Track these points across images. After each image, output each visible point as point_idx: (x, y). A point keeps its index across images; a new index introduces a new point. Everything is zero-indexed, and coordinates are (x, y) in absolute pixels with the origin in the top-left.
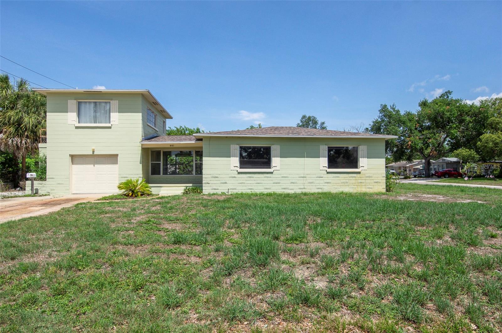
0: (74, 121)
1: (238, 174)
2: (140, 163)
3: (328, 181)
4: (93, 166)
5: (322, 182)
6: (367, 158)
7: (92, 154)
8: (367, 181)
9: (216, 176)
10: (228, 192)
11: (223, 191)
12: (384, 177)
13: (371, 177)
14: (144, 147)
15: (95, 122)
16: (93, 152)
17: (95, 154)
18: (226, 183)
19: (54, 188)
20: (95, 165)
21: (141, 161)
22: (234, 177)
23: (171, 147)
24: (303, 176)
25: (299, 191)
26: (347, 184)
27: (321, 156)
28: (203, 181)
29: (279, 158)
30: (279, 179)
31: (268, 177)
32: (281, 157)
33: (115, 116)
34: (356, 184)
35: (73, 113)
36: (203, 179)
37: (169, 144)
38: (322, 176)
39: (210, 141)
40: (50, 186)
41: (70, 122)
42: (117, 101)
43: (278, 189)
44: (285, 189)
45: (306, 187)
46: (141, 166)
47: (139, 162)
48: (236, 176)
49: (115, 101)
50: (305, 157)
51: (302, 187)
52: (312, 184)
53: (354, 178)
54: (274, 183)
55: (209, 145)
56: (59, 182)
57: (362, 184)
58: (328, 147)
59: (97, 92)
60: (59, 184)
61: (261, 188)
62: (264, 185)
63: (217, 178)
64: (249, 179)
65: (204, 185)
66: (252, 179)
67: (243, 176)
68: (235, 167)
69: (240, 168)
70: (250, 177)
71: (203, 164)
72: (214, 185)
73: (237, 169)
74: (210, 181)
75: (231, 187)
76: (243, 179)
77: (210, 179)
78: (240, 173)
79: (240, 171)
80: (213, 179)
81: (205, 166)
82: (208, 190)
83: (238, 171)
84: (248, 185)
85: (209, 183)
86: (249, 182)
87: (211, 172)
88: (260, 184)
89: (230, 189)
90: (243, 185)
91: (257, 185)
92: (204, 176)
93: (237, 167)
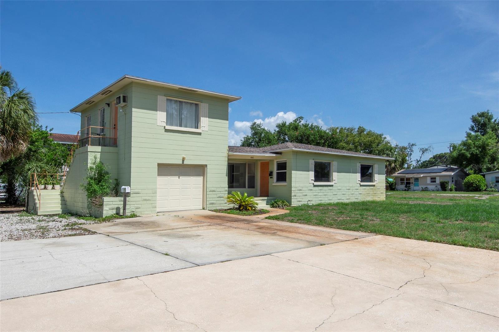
0: (164, 122)
1: (314, 187)
2: (226, 176)
3: (360, 192)
4: (178, 178)
6: (378, 174)
7: (181, 163)
8: (378, 192)
9: (301, 188)
10: (308, 203)
11: (304, 203)
12: (384, 189)
13: (380, 189)
14: (230, 158)
15: (181, 126)
16: (183, 160)
17: (184, 163)
18: (306, 195)
19: (140, 206)
20: (180, 177)
21: (227, 173)
22: (312, 190)
23: (252, 159)
24: (348, 188)
27: (357, 172)
30: (336, 191)
32: (338, 172)
33: (205, 121)
34: (373, 195)
35: (163, 113)
37: (250, 155)
38: (358, 188)
39: (297, 155)
40: (134, 203)
41: (159, 123)
42: (208, 104)
43: (335, 200)
44: (339, 199)
45: (350, 197)
46: (227, 178)
47: (225, 174)
48: (312, 188)
49: (206, 104)
51: (348, 198)
52: (353, 195)
53: (372, 190)
54: (334, 195)
55: (296, 159)
56: (145, 198)
57: (376, 195)
58: (361, 165)
59: (190, 92)
60: (145, 200)
61: (326, 199)
62: (328, 196)
63: (301, 190)
64: (320, 191)
65: (292, 197)
66: (322, 191)
67: (317, 188)
68: (312, 180)
69: (315, 181)
70: (321, 190)
71: (291, 178)
72: (298, 197)
73: (313, 182)
74: (296, 194)
75: (310, 199)
76: (317, 191)
77: (297, 192)
78: (315, 186)
79: (315, 184)
80: (299, 191)
81: (293, 180)
82: (295, 203)
83: (313, 184)
84: (320, 197)
85: (295, 196)
86: (320, 194)
87: (297, 185)
88: (326, 196)
89: (309, 201)
90: (317, 197)
91: (325, 196)
92: (293, 189)
93: (313, 180)
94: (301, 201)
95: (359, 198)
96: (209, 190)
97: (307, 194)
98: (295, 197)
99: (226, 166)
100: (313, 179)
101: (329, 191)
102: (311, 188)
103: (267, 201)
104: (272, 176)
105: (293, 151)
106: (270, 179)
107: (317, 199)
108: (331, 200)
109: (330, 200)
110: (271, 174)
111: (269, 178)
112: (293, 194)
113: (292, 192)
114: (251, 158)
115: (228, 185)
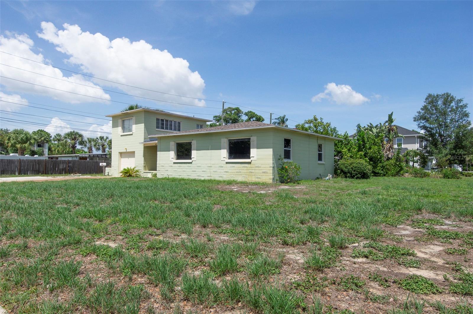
2: (143, 157)
3: (226, 170)
5: (222, 171)
6: (257, 149)
7: (126, 151)
8: (257, 171)
9: (163, 165)
11: (166, 176)
12: (271, 167)
13: (260, 167)
14: (145, 146)
18: (167, 170)
20: (129, 158)
21: (144, 155)
22: (172, 166)
23: (156, 145)
24: (209, 165)
25: (207, 178)
26: (240, 174)
27: (222, 148)
29: (196, 151)
30: (196, 168)
31: (189, 167)
32: (197, 150)
33: (134, 127)
34: (247, 174)
35: (121, 127)
36: (157, 167)
37: (154, 143)
38: (222, 165)
39: (160, 140)
41: (120, 133)
43: (193, 176)
44: (199, 176)
45: (211, 175)
50: (209, 150)
51: (209, 175)
52: (216, 173)
53: (246, 168)
54: (193, 171)
55: (160, 143)
57: (252, 174)
58: (229, 140)
60: (115, 169)
61: (185, 175)
62: (187, 172)
64: (179, 168)
66: (181, 168)
67: (176, 165)
68: (172, 158)
69: (176, 159)
70: (180, 166)
72: (162, 172)
73: (174, 160)
74: (160, 169)
75: (170, 174)
76: (176, 168)
77: (160, 167)
78: (175, 163)
80: (162, 167)
82: (159, 176)
84: (179, 172)
86: (179, 170)
87: (161, 162)
88: (185, 172)
90: (176, 172)
91: (183, 172)
92: (158, 165)
93: (174, 158)
95: (224, 176)
97: (168, 169)
98: (159, 171)
99: (143, 151)
107: (176, 174)
108: (190, 176)
109: (188, 176)
112: (158, 169)
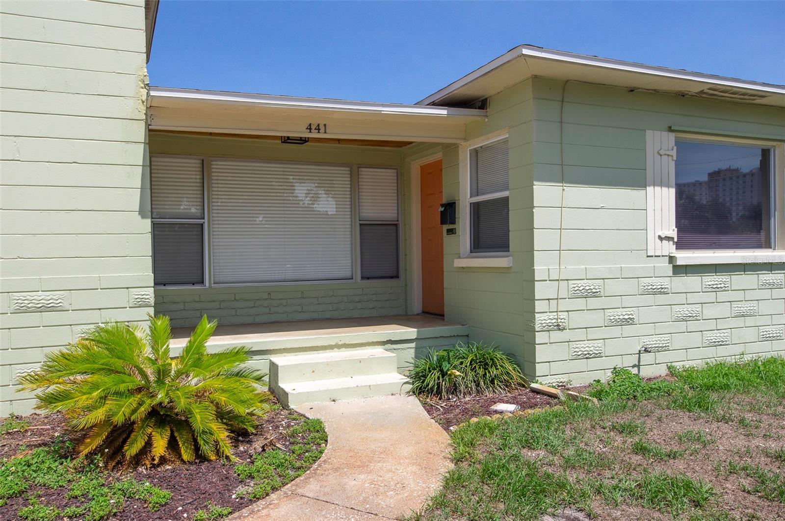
1: (675, 275)
10: (638, 366)
11: (618, 363)
18: (629, 321)
22: (662, 291)
28: (537, 315)
48: (666, 282)
55: (561, 123)
61: (750, 335)
62: (760, 321)
63: (595, 295)
64: (711, 297)
65: (540, 338)
66: (722, 296)
67: (692, 281)
68: (660, 238)
69: (680, 246)
70: (716, 289)
71: (532, 228)
72: (580, 334)
73: (669, 248)
74: (563, 315)
75: (650, 342)
76: (691, 298)
77: (564, 305)
78: (680, 270)
79: (679, 263)
80: (580, 303)
81: (540, 239)
82: (556, 368)
83: (672, 259)
84: (712, 324)
85: (559, 328)
86: (709, 312)
87: (571, 268)
88: (750, 321)
89: (646, 351)
90: (692, 325)
91: (740, 322)
92: (540, 291)
93: (669, 239)
94: (598, 356)
96: (14, 307)
97: (635, 313)
98: (556, 336)
99: (139, 170)
100: (673, 232)
101: (766, 294)
102: (657, 282)
103: (416, 348)
104: (453, 222)
105: (536, 79)
106: (447, 240)
107: (695, 340)
110: (449, 212)
111: (445, 232)
112: (540, 319)
113: (539, 306)
114: (309, 128)
115: (154, 272)
